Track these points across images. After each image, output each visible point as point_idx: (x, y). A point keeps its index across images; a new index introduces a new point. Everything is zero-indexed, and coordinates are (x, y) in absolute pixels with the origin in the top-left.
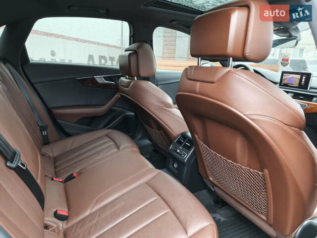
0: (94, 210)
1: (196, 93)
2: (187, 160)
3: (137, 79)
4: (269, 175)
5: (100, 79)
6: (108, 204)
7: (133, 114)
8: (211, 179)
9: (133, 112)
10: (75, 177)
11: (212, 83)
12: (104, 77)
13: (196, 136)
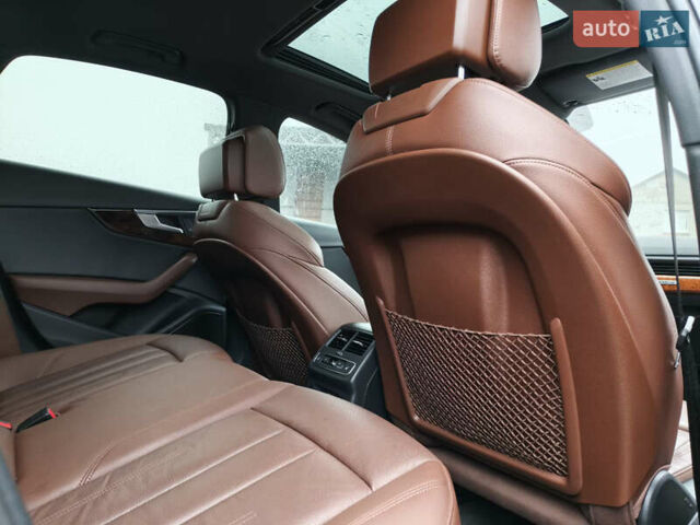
0: (96, 475)
1: (384, 154)
2: (357, 378)
3: (240, 199)
4: (566, 335)
5: (149, 219)
6: (140, 459)
7: (224, 309)
8: (416, 418)
9: (223, 306)
10: (49, 417)
11: (423, 114)
12: (158, 215)
13: (381, 302)
